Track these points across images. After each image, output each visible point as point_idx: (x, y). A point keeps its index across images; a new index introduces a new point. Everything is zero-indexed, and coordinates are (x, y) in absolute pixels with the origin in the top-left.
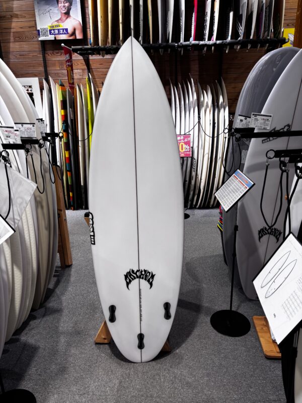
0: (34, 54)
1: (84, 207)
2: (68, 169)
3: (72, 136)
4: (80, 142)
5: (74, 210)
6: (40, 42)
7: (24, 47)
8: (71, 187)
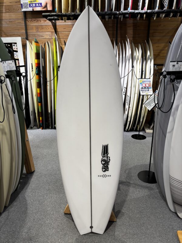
0: (19, 21)
2: (39, 101)
3: (43, 79)
4: (48, 82)
6: (23, 13)
7: (12, 16)
8: (40, 114)
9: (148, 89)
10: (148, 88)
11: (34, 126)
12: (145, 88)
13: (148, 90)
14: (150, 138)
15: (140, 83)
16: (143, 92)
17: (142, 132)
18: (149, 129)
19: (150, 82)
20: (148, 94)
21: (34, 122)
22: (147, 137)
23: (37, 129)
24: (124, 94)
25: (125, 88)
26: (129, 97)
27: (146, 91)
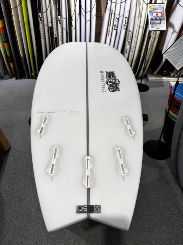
1: (26, 76)
2: (4, 40)
3: (4, 4)
5: (17, 79)
8: (10, 59)
9: (160, 21)
10: (160, 19)
11: (4, 75)
12: (156, 19)
13: (160, 23)
14: (154, 88)
15: (150, 11)
16: (153, 25)
17: (144, 80)
18: (152, 76)
19: (163, 10)
20: (159, 29)
21: (4, 69)
22: (150, 87)
23: (10, 80)
24: (125, 28)
25: (126, 19)
26: (130, 33)
27: (157, 24)
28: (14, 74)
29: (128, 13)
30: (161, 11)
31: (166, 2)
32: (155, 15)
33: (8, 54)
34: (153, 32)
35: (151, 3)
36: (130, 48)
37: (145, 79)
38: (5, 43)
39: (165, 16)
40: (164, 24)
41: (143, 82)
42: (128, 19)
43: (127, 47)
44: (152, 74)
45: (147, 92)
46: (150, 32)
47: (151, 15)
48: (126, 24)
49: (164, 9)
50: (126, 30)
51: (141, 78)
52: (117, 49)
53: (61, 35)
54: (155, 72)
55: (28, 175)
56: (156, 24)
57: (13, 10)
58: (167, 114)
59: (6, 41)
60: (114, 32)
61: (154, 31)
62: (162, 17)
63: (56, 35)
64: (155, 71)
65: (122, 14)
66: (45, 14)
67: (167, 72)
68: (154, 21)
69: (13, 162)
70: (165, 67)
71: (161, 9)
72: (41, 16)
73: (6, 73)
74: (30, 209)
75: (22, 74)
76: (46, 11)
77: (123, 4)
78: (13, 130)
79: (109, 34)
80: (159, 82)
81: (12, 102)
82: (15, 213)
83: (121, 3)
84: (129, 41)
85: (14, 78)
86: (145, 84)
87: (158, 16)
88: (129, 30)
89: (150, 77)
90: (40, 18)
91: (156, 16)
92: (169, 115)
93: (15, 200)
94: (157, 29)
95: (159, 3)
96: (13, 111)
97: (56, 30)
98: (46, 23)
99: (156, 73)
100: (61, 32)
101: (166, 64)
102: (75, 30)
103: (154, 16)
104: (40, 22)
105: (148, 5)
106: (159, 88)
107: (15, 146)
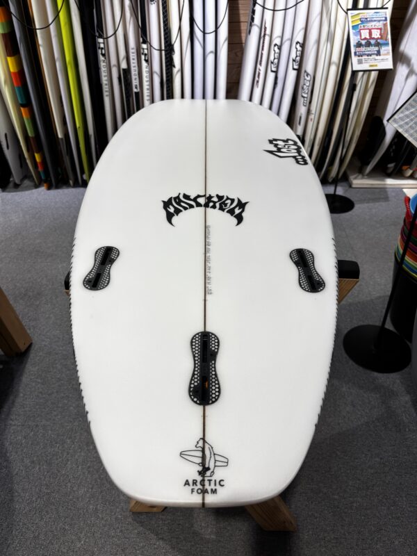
1: (71, 182)
2: (20, 102)
3: (21, 21)
4: (38, 31)
5: (49, 188)
8: (34, 143)
9: (377, 48)
10: (378, 44)
11: (22, 180)
12: (368, 44)
13: (378, 53)
14: (366, 205)
15: (353, 26)
16: (360, 58)
17: (341, 186)
18: (360, 176)
19: (385, 22)
20: (376, 66)
21: (21, 166)
22: (355, 203)
23: (34, 191)
24: (296, 67)
25: (298, 46)
26: (308, 78)
27: (371, 55)
28: (43, 177)
29: (302, 33)
30: (380, 25)
31: (390, 5)
32: (365, 34)
33: (30, 133)
34: (361, 74)
35: (355, 7)
36: (309, 112)
37: (344, 184)
38: (22, 109)
39: (389, 37)
40: (388, 53)
41: (340, 191)
42: (303, 46)
43: (302, 110)
44: (360, 171)
45: (350, 212)
46: (354, 73)
47: (355, 34)
48: (298, 58)
49: (386, 19)
50: (299, 71)
51: (335, 182)
52: (278, 114)
53: (148, 87)
54: (366, 168)
55: (72, 408)
56: (368, 55)
57: (41, 33)
58: (399, 263)
59: (24, 102)
60: (271, 76)
61: (364, 71)
62: (381, 38)
63: (136, 88)
64: (368, 164)
65: (287, 35)
66: (111, 40)
67: (396, 166)
68: (363, 49)
69: (37, 378)
70: (392, 154)
71: (379, 21)
72: (102, 46)
73: (26, 176)
74: (75, 489)
75: (60, 177)
76: (115, 33)
77: (291, 12)
78: (38, 303)
79: (258, 82)
80: (378, 190)
81: (38, 241)
82: (39, 500)
83: (286, 9)
84: (305, 95)
85: (43, 186)
86: (344, 195)
87: (373, 36)
88: (305, 71)
89: (355, 178)
90: (100, 51)
91: (368, 37)
92: (404, 266)
93: (40, 468)
94: (371, 66)
95: (375, 7)
96: (39, 261)
97: (137, 77)
98: (113, 61)
99: (369, 168)
100: (148, 79)
101: (394, 147)
102: (179, 74)
103: (363, 37)
104: (102, 58)
105: (349, 12)
106: (377, 204)
107: (43, 341)
